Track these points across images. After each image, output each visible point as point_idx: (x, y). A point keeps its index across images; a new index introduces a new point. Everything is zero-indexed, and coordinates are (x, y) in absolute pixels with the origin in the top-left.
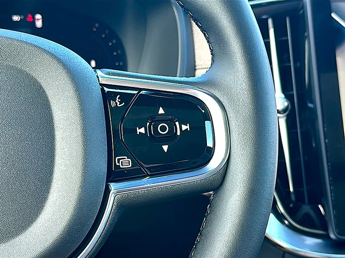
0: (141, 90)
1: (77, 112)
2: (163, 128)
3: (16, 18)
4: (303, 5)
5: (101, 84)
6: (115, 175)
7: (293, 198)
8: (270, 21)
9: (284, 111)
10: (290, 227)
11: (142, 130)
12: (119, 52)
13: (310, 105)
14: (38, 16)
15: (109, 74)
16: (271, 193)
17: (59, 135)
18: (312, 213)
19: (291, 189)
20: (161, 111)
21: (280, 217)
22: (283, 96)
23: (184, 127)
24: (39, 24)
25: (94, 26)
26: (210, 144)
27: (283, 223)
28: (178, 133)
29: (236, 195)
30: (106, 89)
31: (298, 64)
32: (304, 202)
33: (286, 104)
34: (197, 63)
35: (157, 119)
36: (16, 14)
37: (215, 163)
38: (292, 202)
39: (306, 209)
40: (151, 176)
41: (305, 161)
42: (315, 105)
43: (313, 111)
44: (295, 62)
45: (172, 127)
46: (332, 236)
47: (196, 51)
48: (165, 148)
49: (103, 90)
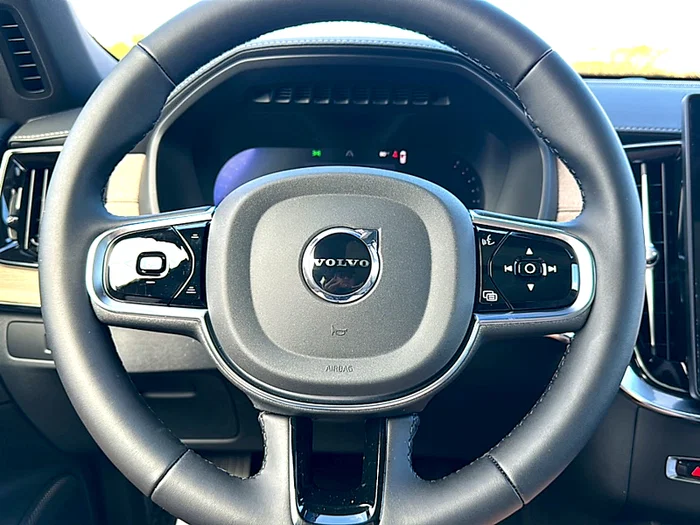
0: (511, 231)
1: (453, 248)
2: (530, 269)
3: (383, 154)
4: (681, 152)
5: (474, 224)
6: (481, 307)
7: (654, 352)
8: (643, 167)
9: (652, 261)
10: (648, 381)
11: (510, 268)
12: (478, 189)
13: (681, 257)
14: (403, 153)
15: (481, 214)
16: (632, 346)
17: (435, 267)
18: (673, 371)
19: (653, 343)
20: (529, 252)
21: (638, 371)
22: (652, 245)
23: (551, 269)
24: (403, 160)
25: (455, 164)
26: (574, 286)
27: (640, 377)
28: (545, 274)
29: (598, 337)
30: (479, 229)
31: (671, 213)
32: (666, 358)
33: (655, 254)
34: (560, 206)
35: (525, 259)
36: (383, 151)
37: (579, 305)
38: (652, 356)
39: (667, 366)
40: (515, 312)
41: (670, 316)
42: (687, 258)
43: (685, 264)
44: (667, 211)
45: (539, 268)
46: (693, 395)
47: (560, 193)
48: (531, 287)
49: (475, 229)
